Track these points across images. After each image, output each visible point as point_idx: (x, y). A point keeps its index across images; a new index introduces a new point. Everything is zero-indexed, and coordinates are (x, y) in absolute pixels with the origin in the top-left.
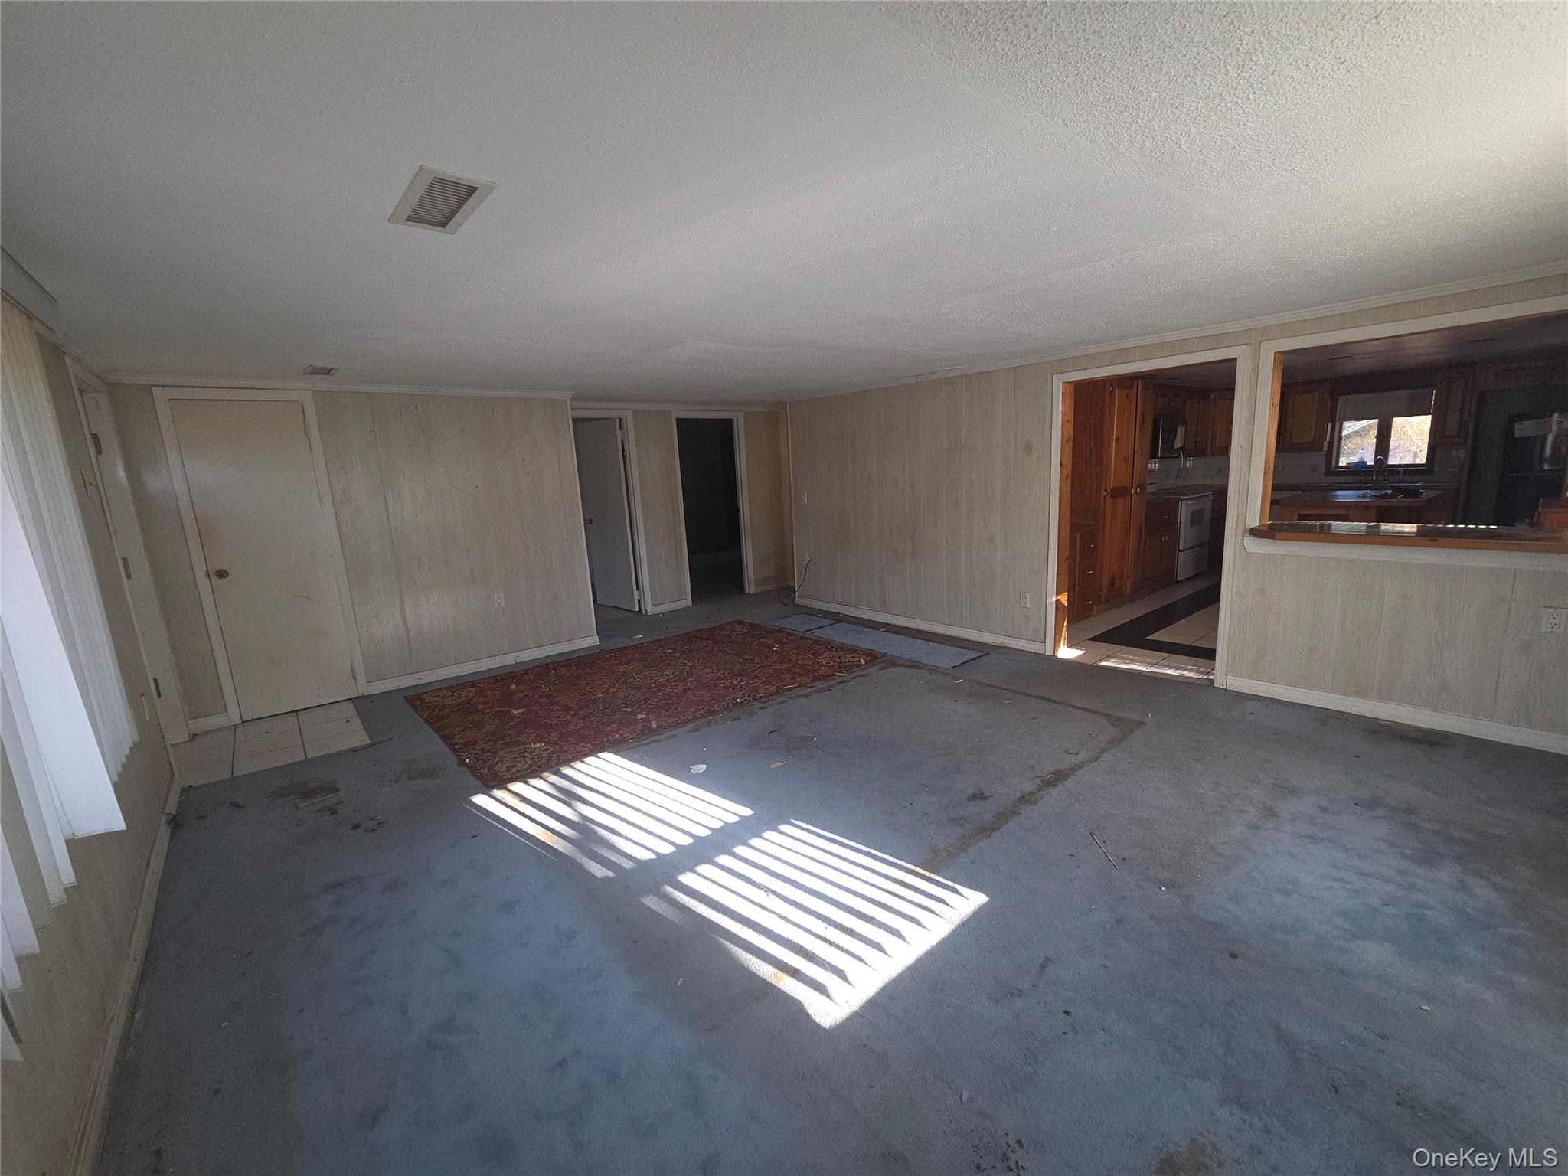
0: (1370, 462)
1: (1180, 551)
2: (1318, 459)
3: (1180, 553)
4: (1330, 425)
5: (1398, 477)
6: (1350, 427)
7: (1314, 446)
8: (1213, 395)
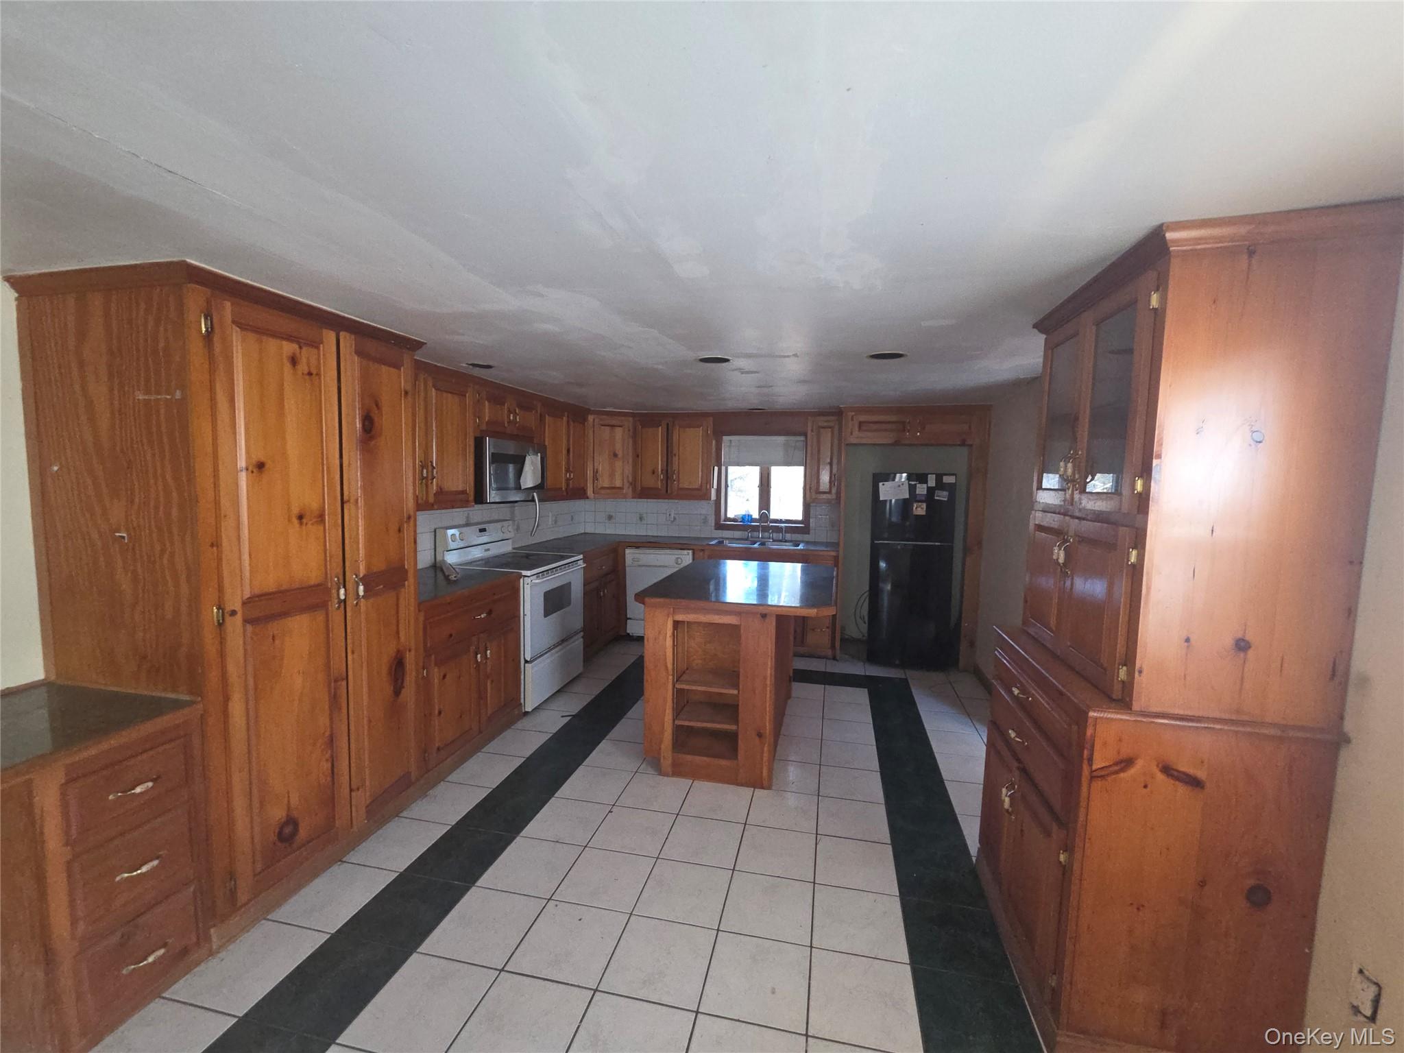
0: (756, 515)
1: (526, 662)
2: (705, 508)
3: (526, 665)
4: (716, 468)
5: (781, 534)
6: (734, 472)
7: (700, 494)
8: (591, 418)
